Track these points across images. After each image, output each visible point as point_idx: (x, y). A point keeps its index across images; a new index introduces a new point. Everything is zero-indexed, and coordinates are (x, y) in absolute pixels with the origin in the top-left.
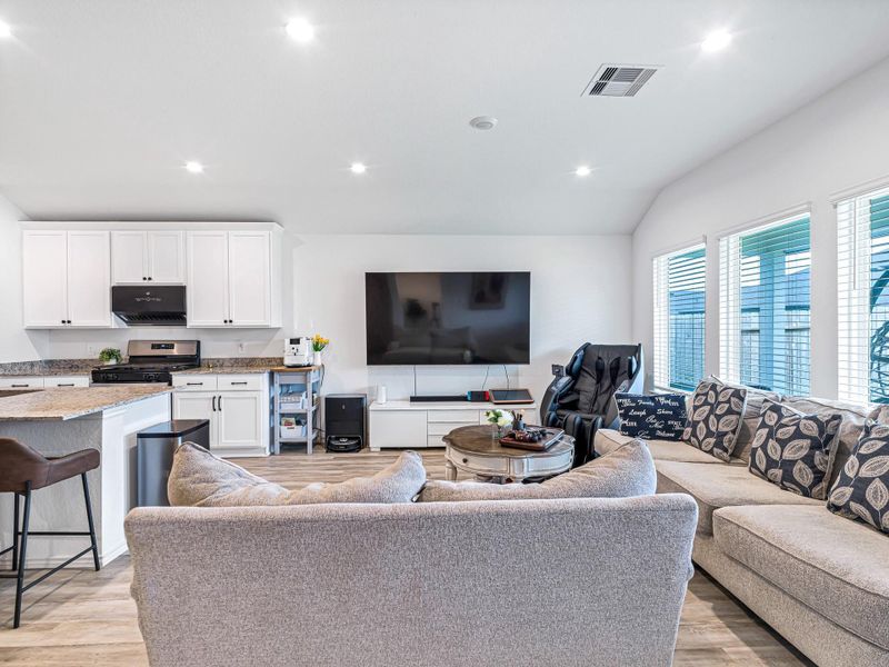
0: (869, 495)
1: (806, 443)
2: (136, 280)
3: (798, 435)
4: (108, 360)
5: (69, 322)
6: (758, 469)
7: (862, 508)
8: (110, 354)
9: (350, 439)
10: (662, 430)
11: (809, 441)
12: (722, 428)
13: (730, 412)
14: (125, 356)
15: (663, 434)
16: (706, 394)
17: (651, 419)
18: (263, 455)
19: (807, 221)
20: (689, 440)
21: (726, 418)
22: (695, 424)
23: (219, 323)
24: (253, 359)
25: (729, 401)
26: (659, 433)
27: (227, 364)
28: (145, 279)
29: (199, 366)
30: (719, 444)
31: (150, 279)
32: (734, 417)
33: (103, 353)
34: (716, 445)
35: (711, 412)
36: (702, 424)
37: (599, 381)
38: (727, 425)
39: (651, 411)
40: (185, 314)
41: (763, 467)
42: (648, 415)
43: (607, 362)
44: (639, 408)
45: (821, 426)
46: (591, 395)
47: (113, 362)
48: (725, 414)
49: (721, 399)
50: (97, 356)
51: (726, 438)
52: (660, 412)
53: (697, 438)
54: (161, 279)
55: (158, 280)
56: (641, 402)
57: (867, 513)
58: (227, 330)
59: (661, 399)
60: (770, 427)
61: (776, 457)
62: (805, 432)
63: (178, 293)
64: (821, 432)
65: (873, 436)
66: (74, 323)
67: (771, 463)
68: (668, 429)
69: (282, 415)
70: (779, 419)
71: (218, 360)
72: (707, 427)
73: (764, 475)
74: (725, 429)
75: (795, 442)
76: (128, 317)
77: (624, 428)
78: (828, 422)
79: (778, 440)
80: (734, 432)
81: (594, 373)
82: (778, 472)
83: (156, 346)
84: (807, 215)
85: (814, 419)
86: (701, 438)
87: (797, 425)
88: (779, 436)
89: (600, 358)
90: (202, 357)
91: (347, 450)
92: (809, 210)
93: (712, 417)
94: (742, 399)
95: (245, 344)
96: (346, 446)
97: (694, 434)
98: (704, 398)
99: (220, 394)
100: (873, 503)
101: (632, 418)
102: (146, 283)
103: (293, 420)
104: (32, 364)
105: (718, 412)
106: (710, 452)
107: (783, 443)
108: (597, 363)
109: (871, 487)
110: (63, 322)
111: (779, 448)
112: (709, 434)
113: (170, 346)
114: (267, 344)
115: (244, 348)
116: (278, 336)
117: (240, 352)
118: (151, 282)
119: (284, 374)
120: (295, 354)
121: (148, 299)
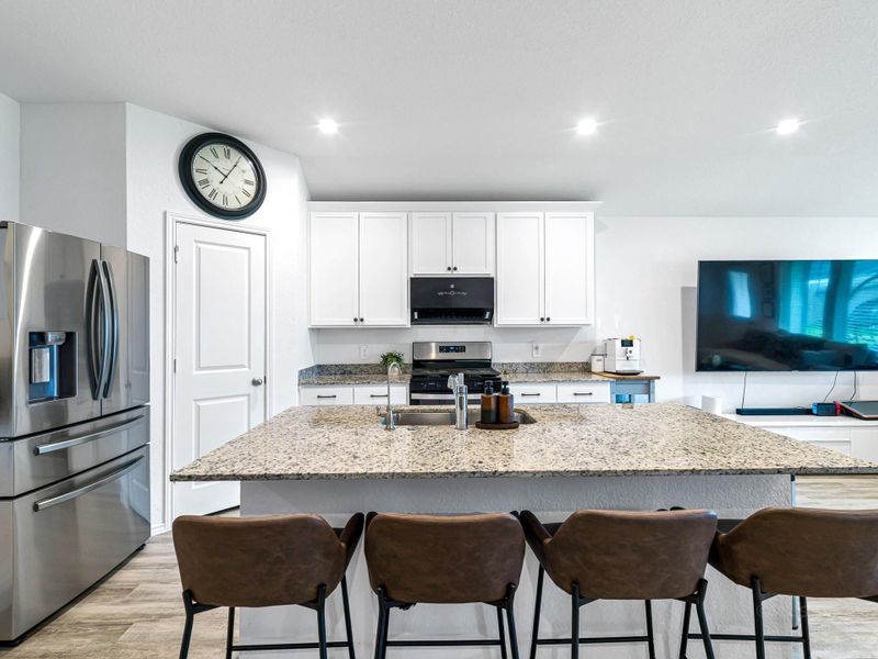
2: (439, 270)
5: (362, 320)
8: (392, 358)
14: (408, 360)
23: (534, 320)
24: (552, 364)
27: (521, 369)
28: (449, 269)
31: (455, 269)
55: (465, 270)
58: (539, 329)
63: (486, 286)
66: (366, 323)
71: (511, 365)
83: (443, 349)
95: (541, 346)
102: (449, 274)
110: (356, 320)
113: (460, 348)
114: (566, 346)
115: (540, 351)
116: (578, 337)
117: (535, 355)
118: (455, 272)
119: (623, 383)
120: (627, 359)
121: (452, 293)
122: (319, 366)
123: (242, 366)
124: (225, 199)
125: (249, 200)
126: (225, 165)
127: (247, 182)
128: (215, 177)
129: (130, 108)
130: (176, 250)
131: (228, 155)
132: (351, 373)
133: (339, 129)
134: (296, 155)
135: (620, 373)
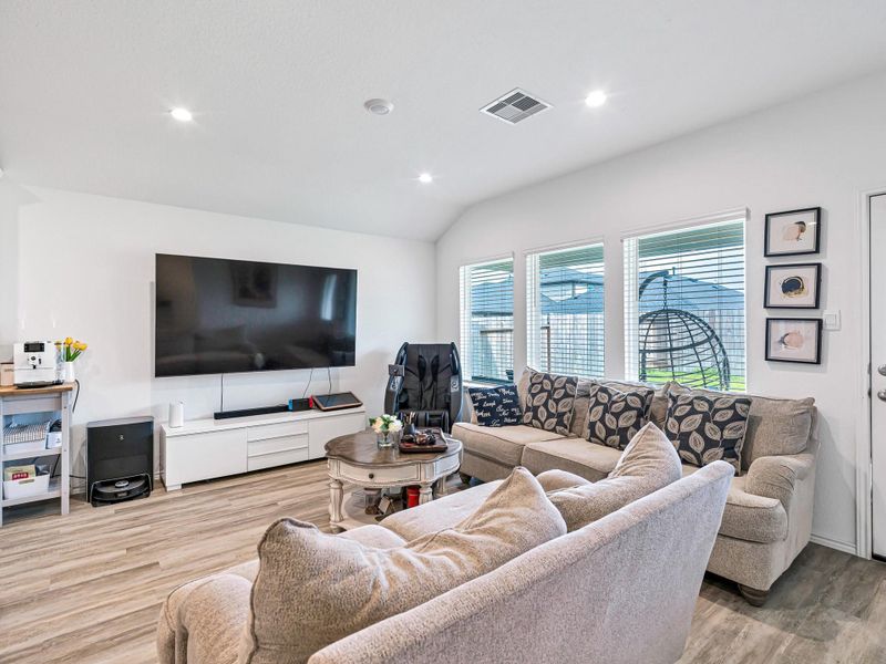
0: (692, 444)
1: (634, 413)
3: (627, 408)
6: (598, 438)
7: (688, 454)
9: (131, 480)
10: (507, 417)
11: (635, 412)
12: (561, 410)
13: (566, 395)
15: (509, 421)
16: (541, 383)
17: (500, 408)
19: (601, 249)
20: (531, 423)
21: (564, 401)
22: (535, 409)
25: (564, 387)
26: (506, 420)
30: (560, 423)
32: (569, 400)
34: (557, 424)
35: (549, 397)
36: (542, 408)
37: (422, 379)
38: (565, 407)
39: (499, 402)
41: (603, 436)
42: (497, 405)
43: (428, 361)
44: (490, 400)
45: (642, 400)
46: (417, 393)
48: (562, 398)
49: (556, 385)
51: (565, 417)
52: (505, 401)
53: (539, 421)
56: (490, 395)
57: (692, 456)
59: (504, 390)
60: (605, 405)
61: (613, 427)
62: (632, 405)
64: (643, 404)
65: (679, 403)
67: (610, 432)
68: (512, 415)
69: (7, 464)
70: (610, 398)
72: (547, 410)
73: (604, 443)
74: (564, 410)
75: (626, 414)
77: (480, 419)
78: (646, 396)
79: (613, 414)
80: (570, 411)
81: (417, 372)
82: (616, 438)
84: (602, 244)
85: (634, 394)
86: (543, 420)
87: (625, 400)
88: (613, 410)
89: (420, 357)
91: (130, 497)
92: (603, 241)
93: (550, 401)
94: (575, 385)
96: (128, 492)
97: (535, 417)
98: (540, 386)
100: (695, 449)
101: (487, 410)
103: (31, 468)
105: (555, 397)
106: (554, 430)
107: (617, 416)
108: (419, 363)
109: (691, 438)
111: (614, 419)
112: (550, 415)
119: (16, 398)
120: (35, 367)
135: (21, 387)
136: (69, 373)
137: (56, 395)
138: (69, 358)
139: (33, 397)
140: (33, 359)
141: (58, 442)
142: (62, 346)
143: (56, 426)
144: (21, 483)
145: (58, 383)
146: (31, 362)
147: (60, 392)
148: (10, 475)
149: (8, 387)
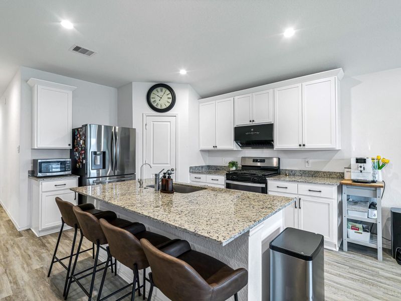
2: (246, 123)
4: (232, 167)
5: (216, 147)
8: (233, 164)
14: (240, 165)
18: (334, 249)
23: (295, 146)
24: (317, 172)
27: (298, 174)
28: (251, 121)
29: (280, 174)
31: (253, 121)
33: (230, 163)
40: (273, 141)
47: (234, 168)
50: (227, 165)
54: (260, 121)
55: (258, 121)
58: (301, 151)
63: (269, 128)
66: (218, 148)
69: (349, 220)
71: (292, 171)
76: (241, 143)
83: (255, 160)
90: (281, 168)
95: (311, 161)
99: (300, 197)
102: (251, 124)
103: (360, 226)
104: (202, 167)
113: (262, 161)
114: (329, 161)
115: (310, 164)
116: (337, 156)
117: (307, 166)
118: (254, 123)
119: (353, 187)
120: (361, 172)
121: (252, 133)
122: (209, 166)
123: (168, 164)
124: (161, 106)
125: (169, 104)
126: (160, 94)
127: (169, 98)
128: (157, 99)
129: (134, 84)
130: (146, 125)
131: (162, 91)
132: (219, 169)
133: (187, 73)
134: (188, 84)
135: (354, 181)
136: (380, 176)
137: (373, 189)
138: (380, 168)
139: (361, 188)
140: (361, 167)
141: (374, 216)
142: (376, 161)
143: (373, 206)
144: (355, 232)
145: (373, 182)
146: (360, 169)
147: (376, 187)
148: (350, 226)
149: (348, 180)
